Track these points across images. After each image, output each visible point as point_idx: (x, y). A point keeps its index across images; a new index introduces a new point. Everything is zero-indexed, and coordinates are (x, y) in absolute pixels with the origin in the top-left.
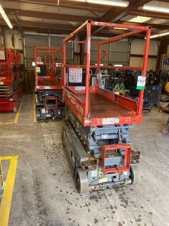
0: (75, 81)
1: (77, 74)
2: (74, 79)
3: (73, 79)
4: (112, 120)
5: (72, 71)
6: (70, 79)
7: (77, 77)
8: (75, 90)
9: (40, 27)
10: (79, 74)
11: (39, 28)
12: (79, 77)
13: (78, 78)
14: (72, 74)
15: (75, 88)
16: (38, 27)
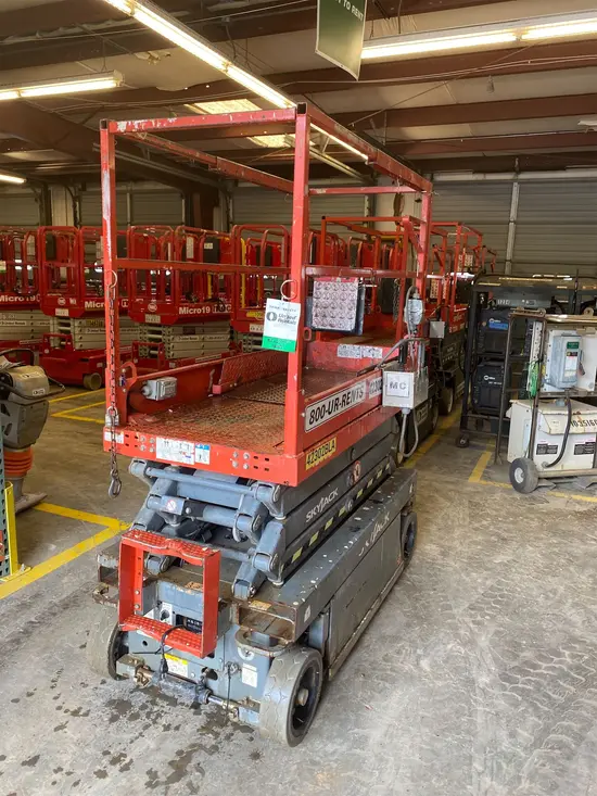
0: (331, 325)
1: (339, 301)
2: (329, 319)
3: (325, 316)
4: (184, 448)
5: (323, 290)
6: (316, 316)
7: (338, 310)
8: (339, 355)
9: (488, 154)
10: (347, 301)
11: (484, 158)
12: (347, 310)
13: (344, 315)
14: (322, 300)
15: (339, 348)
16: (480, 154)
